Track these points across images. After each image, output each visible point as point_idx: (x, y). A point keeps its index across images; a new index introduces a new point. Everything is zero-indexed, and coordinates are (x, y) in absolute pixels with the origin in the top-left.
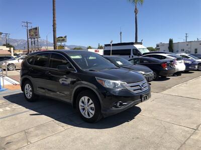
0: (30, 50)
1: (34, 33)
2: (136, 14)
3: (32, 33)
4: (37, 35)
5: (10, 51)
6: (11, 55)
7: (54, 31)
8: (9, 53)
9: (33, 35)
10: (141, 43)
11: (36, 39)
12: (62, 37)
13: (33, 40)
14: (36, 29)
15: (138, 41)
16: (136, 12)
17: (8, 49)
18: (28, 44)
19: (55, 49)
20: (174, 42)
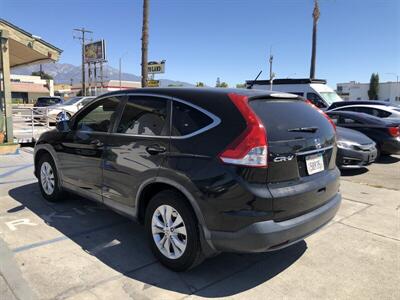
0: (87, 85)
1: (94, 52)
2: (315, 20)
3: (91, 52)
4: (100, 57)
5: (47, 86)
6: (48, 94)
7: (144, 50)
8: (46, 90)
9: (92, 57)
10: (323, 82)
11: (98, 65)
12: (155, 63)
13: (93, 66)
14: (99, 44)
15: (316, 77)
16: (315, 16)
17: (44, 82)
18: (84, 73)
19: (143, 85)
20: (381, 81)
